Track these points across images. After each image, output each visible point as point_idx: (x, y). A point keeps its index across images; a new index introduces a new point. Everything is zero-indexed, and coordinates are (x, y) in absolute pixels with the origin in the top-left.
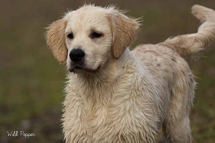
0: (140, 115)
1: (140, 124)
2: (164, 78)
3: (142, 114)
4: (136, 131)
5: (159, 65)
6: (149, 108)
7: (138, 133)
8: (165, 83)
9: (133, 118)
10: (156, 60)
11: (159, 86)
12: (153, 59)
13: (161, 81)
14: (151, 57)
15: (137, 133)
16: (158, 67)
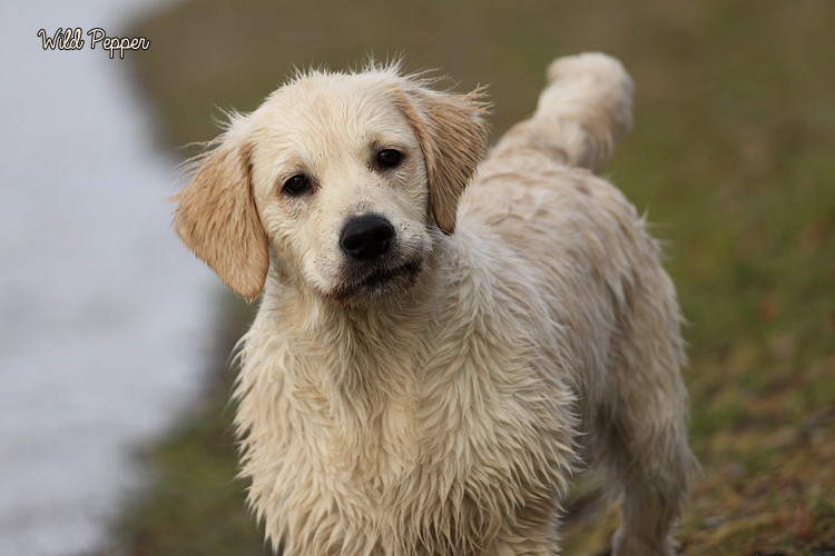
0: (509, 410)
1: (515, 439)
2: (570, 252)
3: (513, 404)
4: (505, 465)
5: (542, 213)
6: (532, 376)
7: (514, 468)
8: (578, 271)
9: (489, 424)
10: (529, 199)
11: (549, 282)
12: (516, 197)
13: (561, 263)
14: (510, 192)
15: (512, 470)
16: (540, 219)
